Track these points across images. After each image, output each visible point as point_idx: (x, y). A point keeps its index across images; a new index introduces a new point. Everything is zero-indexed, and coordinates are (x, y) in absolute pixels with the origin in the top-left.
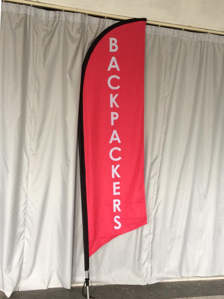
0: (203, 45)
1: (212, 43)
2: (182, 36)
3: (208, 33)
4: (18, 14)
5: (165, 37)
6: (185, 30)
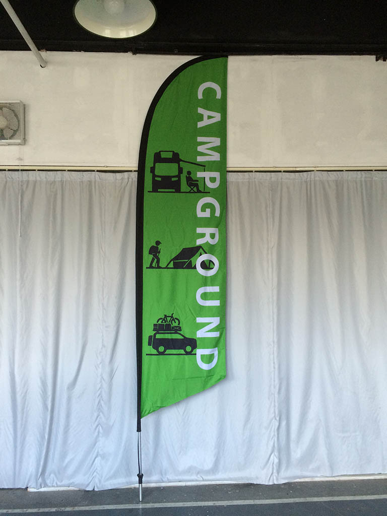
0: (308, 184)
1: (320, 181)
2: (282, 179)
4: (82, 182)
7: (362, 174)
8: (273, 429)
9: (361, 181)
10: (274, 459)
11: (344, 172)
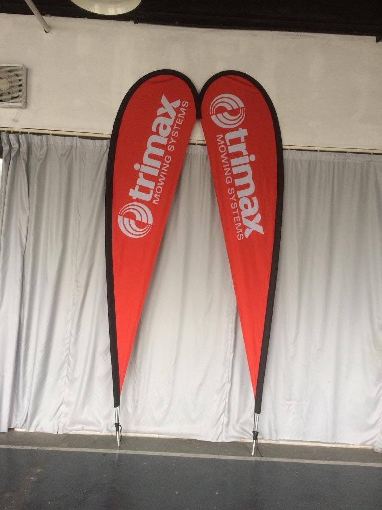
7: (335, 156)
8: (225, 392)
9: (334, 163)
10: (224, 419)
11: (318, 153)
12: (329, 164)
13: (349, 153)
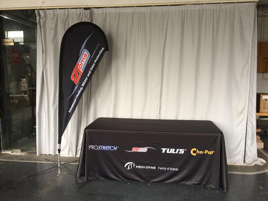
1: (190, 10)
3: (186, 4)
5: (157, 12)
6: (170, 5)
9: (214, 10)
11: (204, 5)
12: (211, 10)
13: (223, 3)
